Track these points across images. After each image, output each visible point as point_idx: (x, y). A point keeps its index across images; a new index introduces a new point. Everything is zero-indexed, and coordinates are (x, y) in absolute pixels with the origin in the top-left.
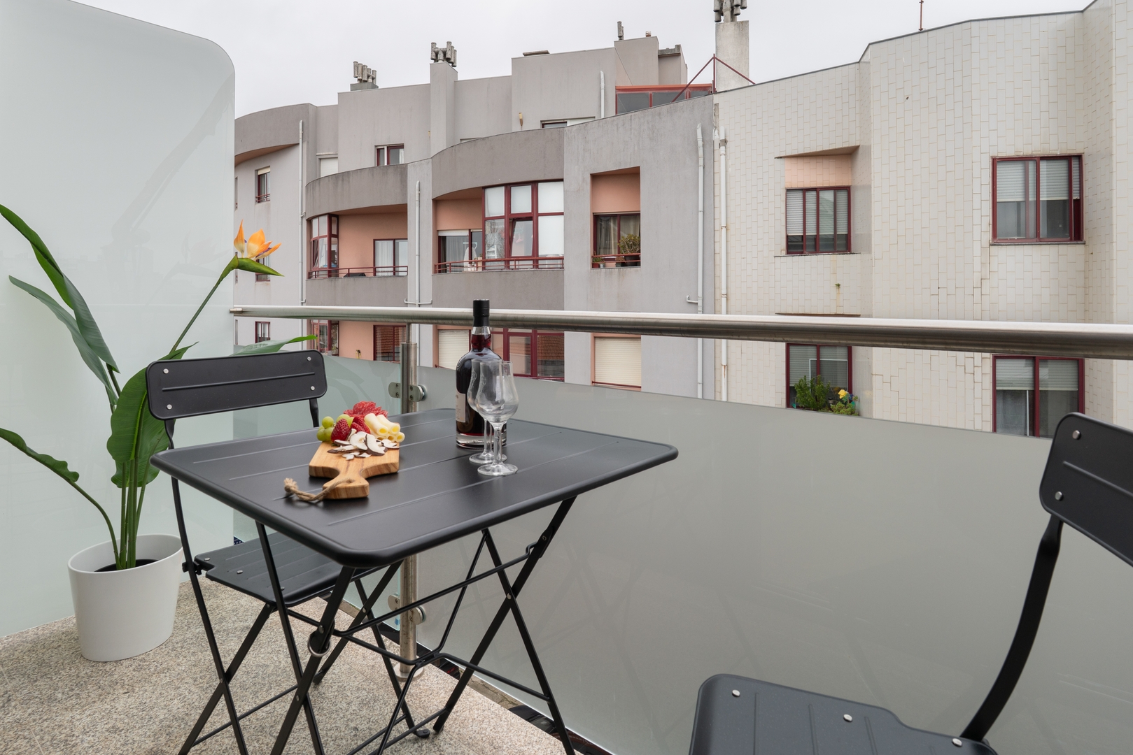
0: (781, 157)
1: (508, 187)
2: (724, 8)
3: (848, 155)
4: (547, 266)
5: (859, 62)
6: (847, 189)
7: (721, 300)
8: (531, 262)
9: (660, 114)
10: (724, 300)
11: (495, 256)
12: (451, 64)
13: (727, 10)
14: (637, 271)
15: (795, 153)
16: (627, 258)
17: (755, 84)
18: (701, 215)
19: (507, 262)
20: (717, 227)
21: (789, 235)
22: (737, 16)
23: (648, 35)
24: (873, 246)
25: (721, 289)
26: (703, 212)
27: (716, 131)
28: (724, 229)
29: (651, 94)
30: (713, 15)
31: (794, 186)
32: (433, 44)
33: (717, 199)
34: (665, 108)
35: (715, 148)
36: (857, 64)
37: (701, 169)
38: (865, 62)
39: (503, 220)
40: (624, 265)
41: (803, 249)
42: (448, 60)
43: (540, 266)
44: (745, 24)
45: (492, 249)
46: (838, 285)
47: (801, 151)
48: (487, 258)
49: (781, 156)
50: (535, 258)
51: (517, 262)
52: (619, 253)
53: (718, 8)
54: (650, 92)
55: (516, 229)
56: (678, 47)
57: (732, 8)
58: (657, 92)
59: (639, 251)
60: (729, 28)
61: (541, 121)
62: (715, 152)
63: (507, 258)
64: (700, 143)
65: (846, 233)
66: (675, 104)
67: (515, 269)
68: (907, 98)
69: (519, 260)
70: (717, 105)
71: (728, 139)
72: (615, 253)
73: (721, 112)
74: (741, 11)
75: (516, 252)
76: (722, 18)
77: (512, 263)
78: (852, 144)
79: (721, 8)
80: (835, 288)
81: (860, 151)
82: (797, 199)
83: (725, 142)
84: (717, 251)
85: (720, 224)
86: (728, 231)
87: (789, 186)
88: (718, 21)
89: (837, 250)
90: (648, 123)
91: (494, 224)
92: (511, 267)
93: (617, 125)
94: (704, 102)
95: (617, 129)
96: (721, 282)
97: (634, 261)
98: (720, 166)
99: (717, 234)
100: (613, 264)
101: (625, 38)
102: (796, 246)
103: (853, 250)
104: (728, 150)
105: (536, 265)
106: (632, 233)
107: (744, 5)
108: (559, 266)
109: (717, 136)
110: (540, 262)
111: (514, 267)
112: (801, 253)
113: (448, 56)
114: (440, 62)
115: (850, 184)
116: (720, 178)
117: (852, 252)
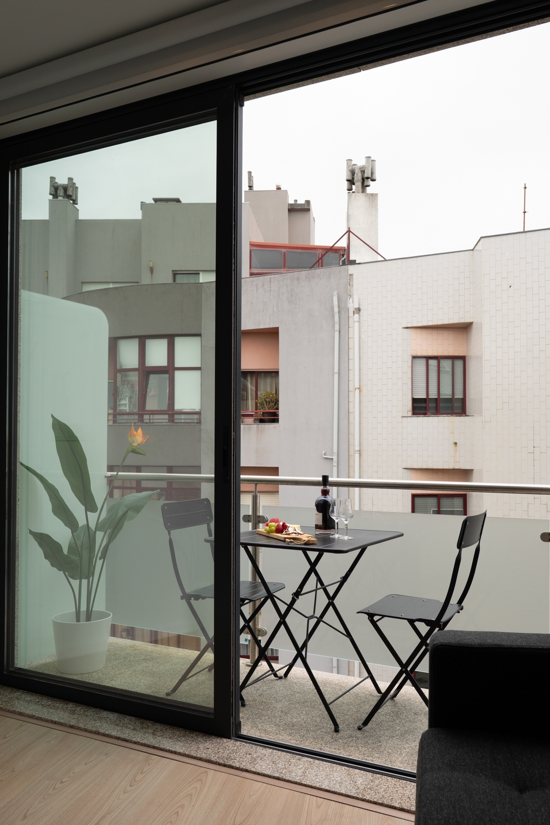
0: (408, 328)
1: (143, 340)
2: (356, 179)
3: (464, 329)
4: (183, 421)
5: (473, 250)
6: (463, 358)
7: (354, 456)
8: (166, 417)
9: (298, 279)
10: (357, 456)
11: (127, 409)
12: (72, 202)
13: (358, 181)
14: (275, 427)
15: (420, 325)
16: (265, 415)
17: (385, 260)
18: (336, 376)
19: (141, 416)
20: (351, 389)
21: (415, 397)
22: (368, 188)
23: (279, 188)
24: (484, 410)
25: (354, 446)
26: (339, 374)
27: (351, 300)
28: (357, 391)
29: (284, 252)
30: (345, 185)
31: (419, 354)
32: (52, 179)
33: (351, 362)
34: (303, 273)
35: (350, 315)
36: (471, 252)
37: (337, 334)
38: (477, 250)
39: (137, 373)
40: (262, 421)
41: (426, 410)
42: (69, 197)
43: (176, 421)
44: (374, 196)
45: (123, 402)
46: (456, 444)
47: (425, 324)
48: (118, 411)
49: (408, 326)
50: (171, 412)
51: (151, 416)
52: (256, 409)
53: (350, 178)
54: (284, 250)
55: (150, 382)
56: (308, 202)
57: (363, 180)
58: (290, 250)
59: (277, 409)
60: (360, 198)
61: (173, 271)
62: (350, 318)
63: (142, 411)
64: (336, 310)
65: (462, 397)
66: (313, 271)
67: (150, 423)
68: (510, 287)
69: (153, 414)
70: (351, 275)
71: (361, 308)
72: (252, 409)
73: (355, 282)
74: (371, 183)
75: (151, 405)
76: (354, 187)
77: (146, 417)
78: (467, 320)
79: (353, 178)
80: (453, 446)
81: (474, 326)
82: (421, 365)
83: (359, 310)
84: (351, 410)
85: (354, 386)
86: (362, 392)
87: (415, 354)
88: (350, 189)
89: (455, 411)
90: (287, 287)
91: (126, 376)
92: (145, 421)
93: (257, 285)
94: (340, 271)
95: (257, 290)
96: (354, 439)
97: (273, 418)
98: (354, 332)
99: (351, 394)
100: (251, 420)
101: (255, 188)
102: (420, 407)
103: (468, 412)
104: (361, 317)
105: (171, 419)
106: (269, 390)
107: (373, 178)
108: (195, 421)
109: (352, 305)
110: (176, 417)
111: (148, 421)
112: (425, 414)
113: (70, 193)
114: (60, 198)
115: (465, 355)
116: (354, 343)
117: (467, 414)
